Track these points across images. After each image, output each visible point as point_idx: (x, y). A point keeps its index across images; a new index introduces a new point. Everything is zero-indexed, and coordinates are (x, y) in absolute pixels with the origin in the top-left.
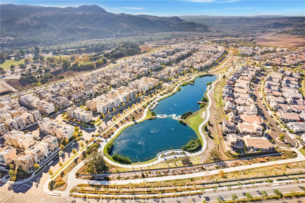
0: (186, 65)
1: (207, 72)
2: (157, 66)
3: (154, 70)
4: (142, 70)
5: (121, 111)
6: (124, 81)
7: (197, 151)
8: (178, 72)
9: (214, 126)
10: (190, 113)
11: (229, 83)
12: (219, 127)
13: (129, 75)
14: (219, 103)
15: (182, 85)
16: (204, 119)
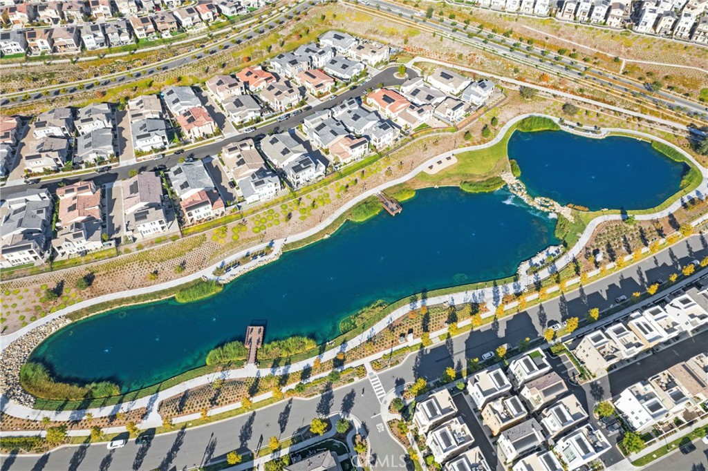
16: (458, 156)
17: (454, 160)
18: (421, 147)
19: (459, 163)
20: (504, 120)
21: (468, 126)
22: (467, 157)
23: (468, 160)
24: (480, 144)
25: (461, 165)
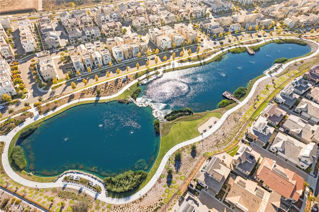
0: (273, 14)
1: (300, 37)
2: (223, 6)
3: (216, 13)
4: (194, 11)
5: (103, 73)
6: (153, 23)
7: (120, 197)
8: (247, 24)
9: (196, 158)
10: (188, 111)
11: (313, 73)
12: (200, 167)
13: (166, 16)
14: (254, 110)
15: (232, 51)
16: (198, 134)
17: (200, 130)
18: (228, 135)
19: (196, 128)
20: (159, 185)
21: (195, 163)
22: (191, 133)
23: (190, 131)
24: (182, 148)
25: (195, 126)
